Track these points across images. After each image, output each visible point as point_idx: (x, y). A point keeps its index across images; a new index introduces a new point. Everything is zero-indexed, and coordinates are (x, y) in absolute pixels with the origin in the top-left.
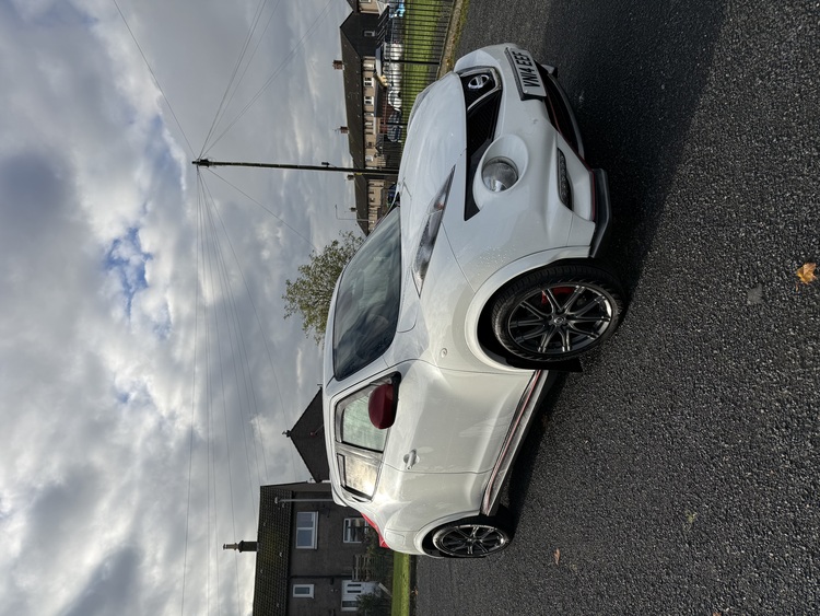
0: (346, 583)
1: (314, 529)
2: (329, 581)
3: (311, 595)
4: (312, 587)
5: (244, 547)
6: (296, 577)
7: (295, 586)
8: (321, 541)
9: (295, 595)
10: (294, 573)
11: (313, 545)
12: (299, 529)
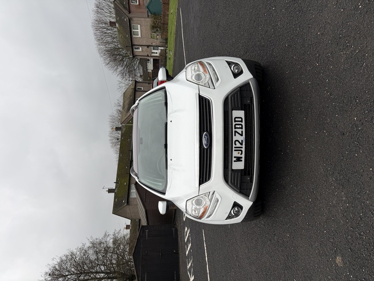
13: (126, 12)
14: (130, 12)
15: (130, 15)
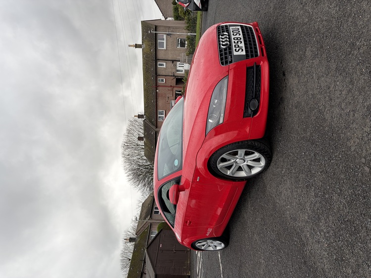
0: (178, 63)
1: (165, 41)
2: (172, 62)
3: (165, 67)
4: (165, 64)
5: (137, 46)
6: (159, 60)
7: (158, 63)
8: (168, 47)
9: (159, 66)
10: (158, 58)
11: (165, 48)
12: (158, 41)
13: (154, 127)
14: (156, 127)
15: (157, 130)
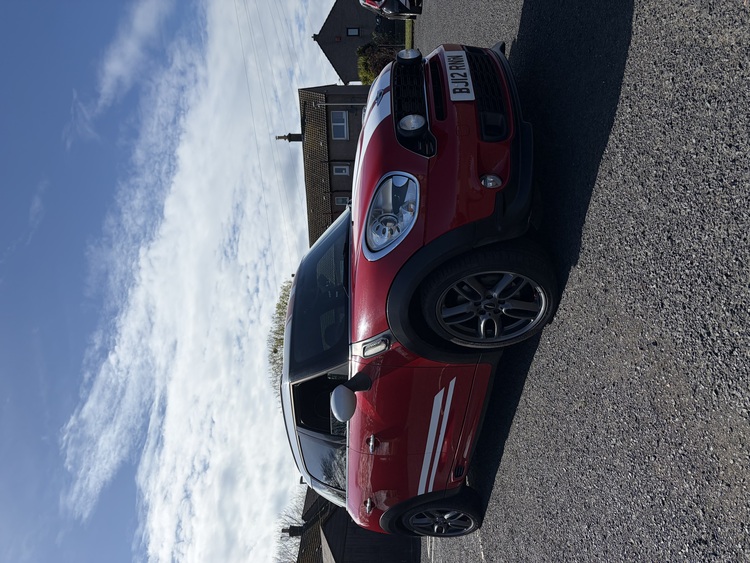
1: (345, 125)
3: (347, 174)
4: (347, 168)
5: (292, 138)
6: (335, 161)
7: (335, 167)
8: (352, 134)
9: (335, 174)
10: (332, 158)
11: (346, 136)
12: (333, 124)
